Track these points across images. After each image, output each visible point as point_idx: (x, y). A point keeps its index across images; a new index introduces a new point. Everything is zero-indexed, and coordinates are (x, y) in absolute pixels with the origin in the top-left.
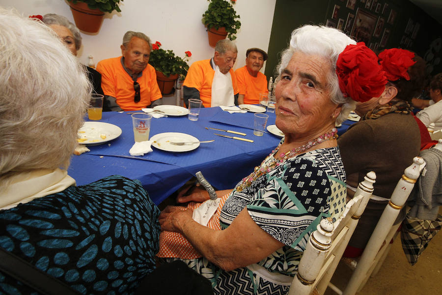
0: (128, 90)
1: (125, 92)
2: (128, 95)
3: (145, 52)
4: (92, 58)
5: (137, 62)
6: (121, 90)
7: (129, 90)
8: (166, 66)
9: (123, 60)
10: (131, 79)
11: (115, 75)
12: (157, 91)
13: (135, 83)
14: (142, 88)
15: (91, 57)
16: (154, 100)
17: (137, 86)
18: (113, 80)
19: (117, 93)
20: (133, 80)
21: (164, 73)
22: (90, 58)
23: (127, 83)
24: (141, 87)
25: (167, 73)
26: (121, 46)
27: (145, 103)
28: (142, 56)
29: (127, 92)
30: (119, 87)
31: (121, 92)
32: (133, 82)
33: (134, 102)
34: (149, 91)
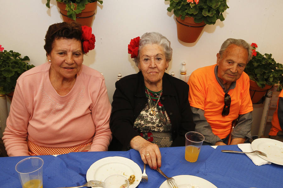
0: (217, 103)
1: (214, 105)
2: (217, 108)
3: (240, 61)
4: (185, 65)
5: (229, 72)
6: (210, 102)
7: (219, 102)
8: (261, 75)
9: (217, 69)
10: (222, 90)
11: (207, 87)
12: (249, 103)
13: (226, 95)
14: (234, 100)
15: (184, 63)
16: (243, 114)
17: (227, 98)
18: (204, 92)
19: (205, 105)
20: (224, 91)
21: (258, 84)
22: (183, 65)
23: (218, 95)
24: (232, 99)
25: (261, 83)
26: (218, 54)
27: (232, 117)
28: (235, 65)
29: (217, 105)
30: (208, 100)
31: (210, 104)
32: (224, 94)
33: (221, 116)
34: (240, 104)
